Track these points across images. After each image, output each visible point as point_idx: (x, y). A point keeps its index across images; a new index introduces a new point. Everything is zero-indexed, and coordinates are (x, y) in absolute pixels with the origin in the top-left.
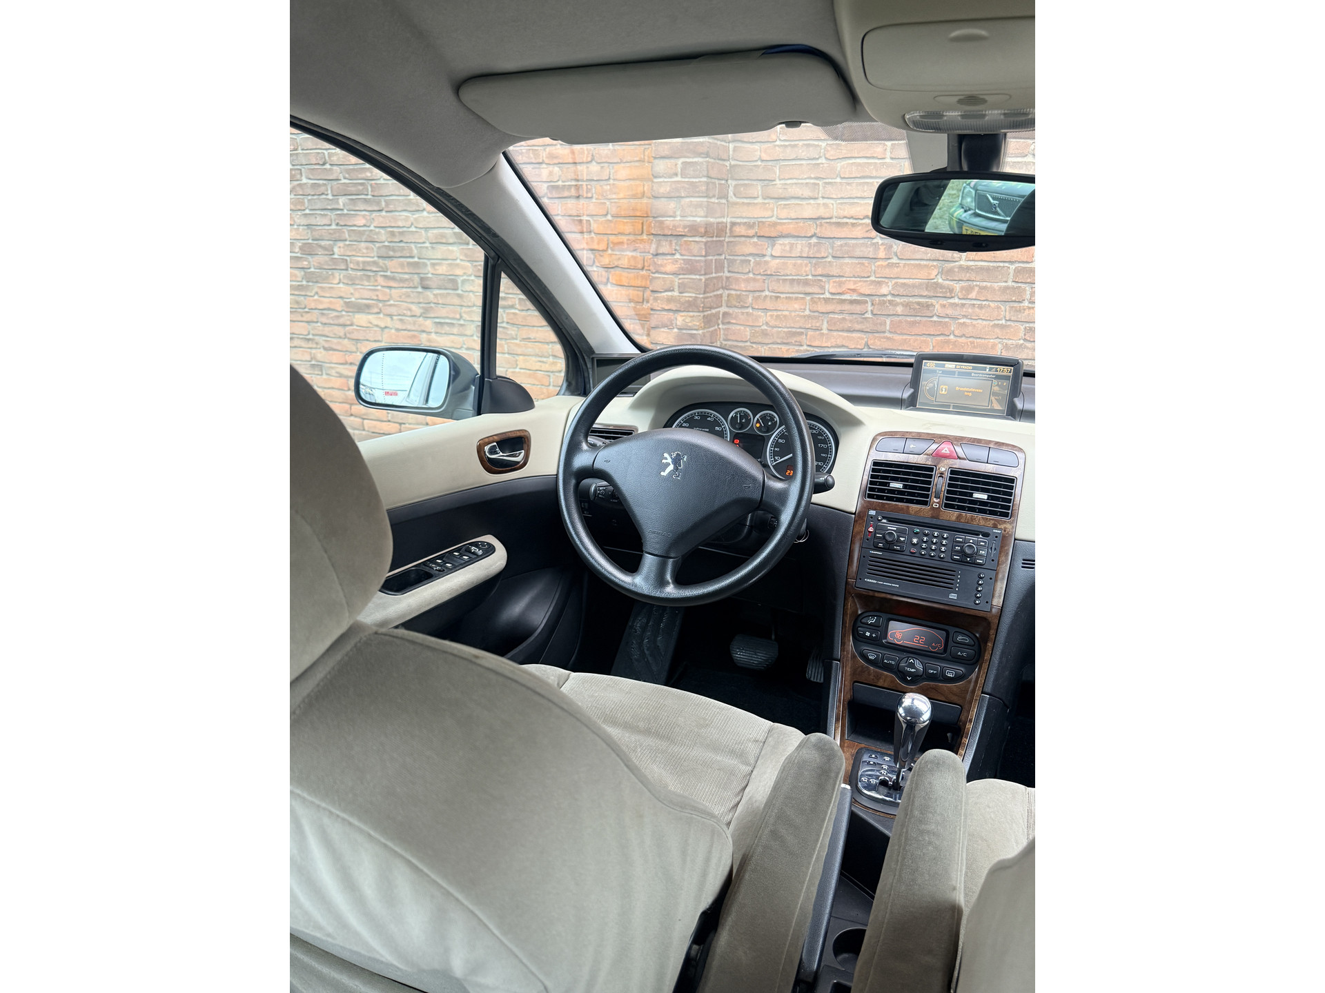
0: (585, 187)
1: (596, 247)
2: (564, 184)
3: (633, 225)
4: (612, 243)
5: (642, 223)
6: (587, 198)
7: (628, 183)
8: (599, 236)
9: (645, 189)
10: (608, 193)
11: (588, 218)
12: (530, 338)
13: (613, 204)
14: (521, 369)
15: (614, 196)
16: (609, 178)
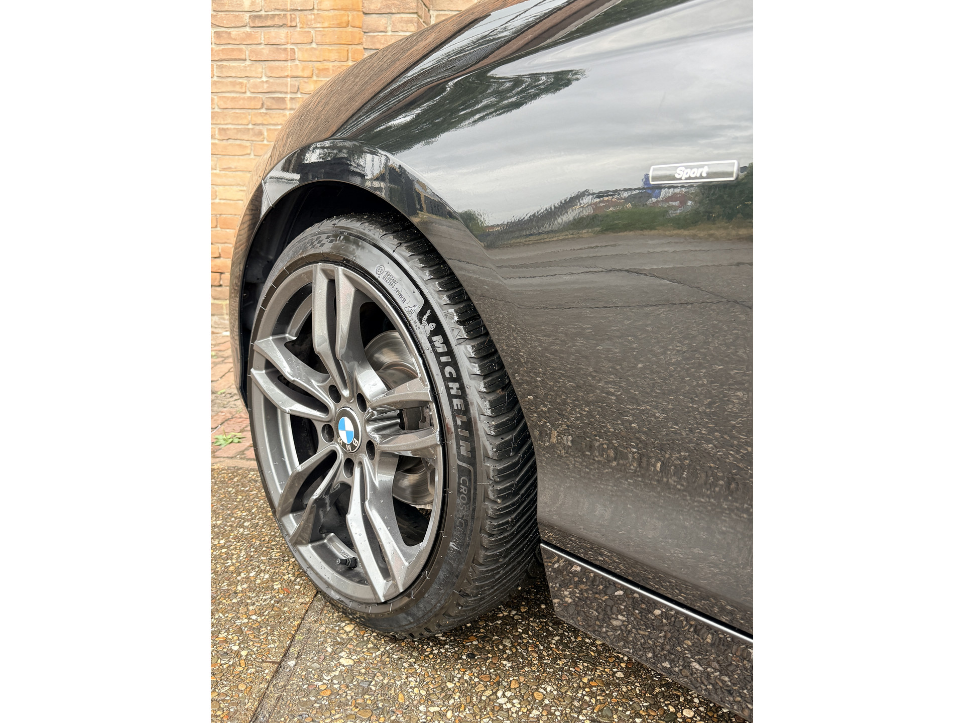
0: (289, 17)
1: (300, 74)
2: (267, 13)
3: (339, 53)
4: (318, 69)
5: (348, 51)
6: (291, 27)
7: (332, 13)
8: (303, 63)
9: (350, 19)
10: (313, 22)
11: (292, 47)
12: (230, 168)
13: (317, 33)
14: (220, 199)
15: (319, 25)
16: (313, 8)
